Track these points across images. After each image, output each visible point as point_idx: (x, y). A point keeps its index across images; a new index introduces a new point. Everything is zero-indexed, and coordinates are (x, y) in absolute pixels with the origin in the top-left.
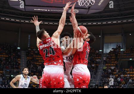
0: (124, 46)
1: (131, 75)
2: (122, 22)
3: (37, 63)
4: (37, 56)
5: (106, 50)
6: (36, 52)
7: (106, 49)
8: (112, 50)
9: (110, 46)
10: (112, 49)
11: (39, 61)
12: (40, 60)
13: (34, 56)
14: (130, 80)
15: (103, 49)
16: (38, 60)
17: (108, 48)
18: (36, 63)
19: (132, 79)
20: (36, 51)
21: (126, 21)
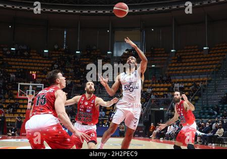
0: (143, 47)
1: (155, 89)
2: (140, 11)
3: (9, 69)
4: (8, 59)
5: (117, 52)
6: (7, 53)
7: (117, 50)
8: (126, 52)
9: (123, 47)
10: (127, 50)
11: (13, 67)
12: (14, 65)
13: (5, 59)
14: (152, 95)
15: (112, 51)
16: (11, 65)
17: (120, 49)
18: (7, 70)
19: (155, 94)
20: (7, 51)
21: (146, 10)
